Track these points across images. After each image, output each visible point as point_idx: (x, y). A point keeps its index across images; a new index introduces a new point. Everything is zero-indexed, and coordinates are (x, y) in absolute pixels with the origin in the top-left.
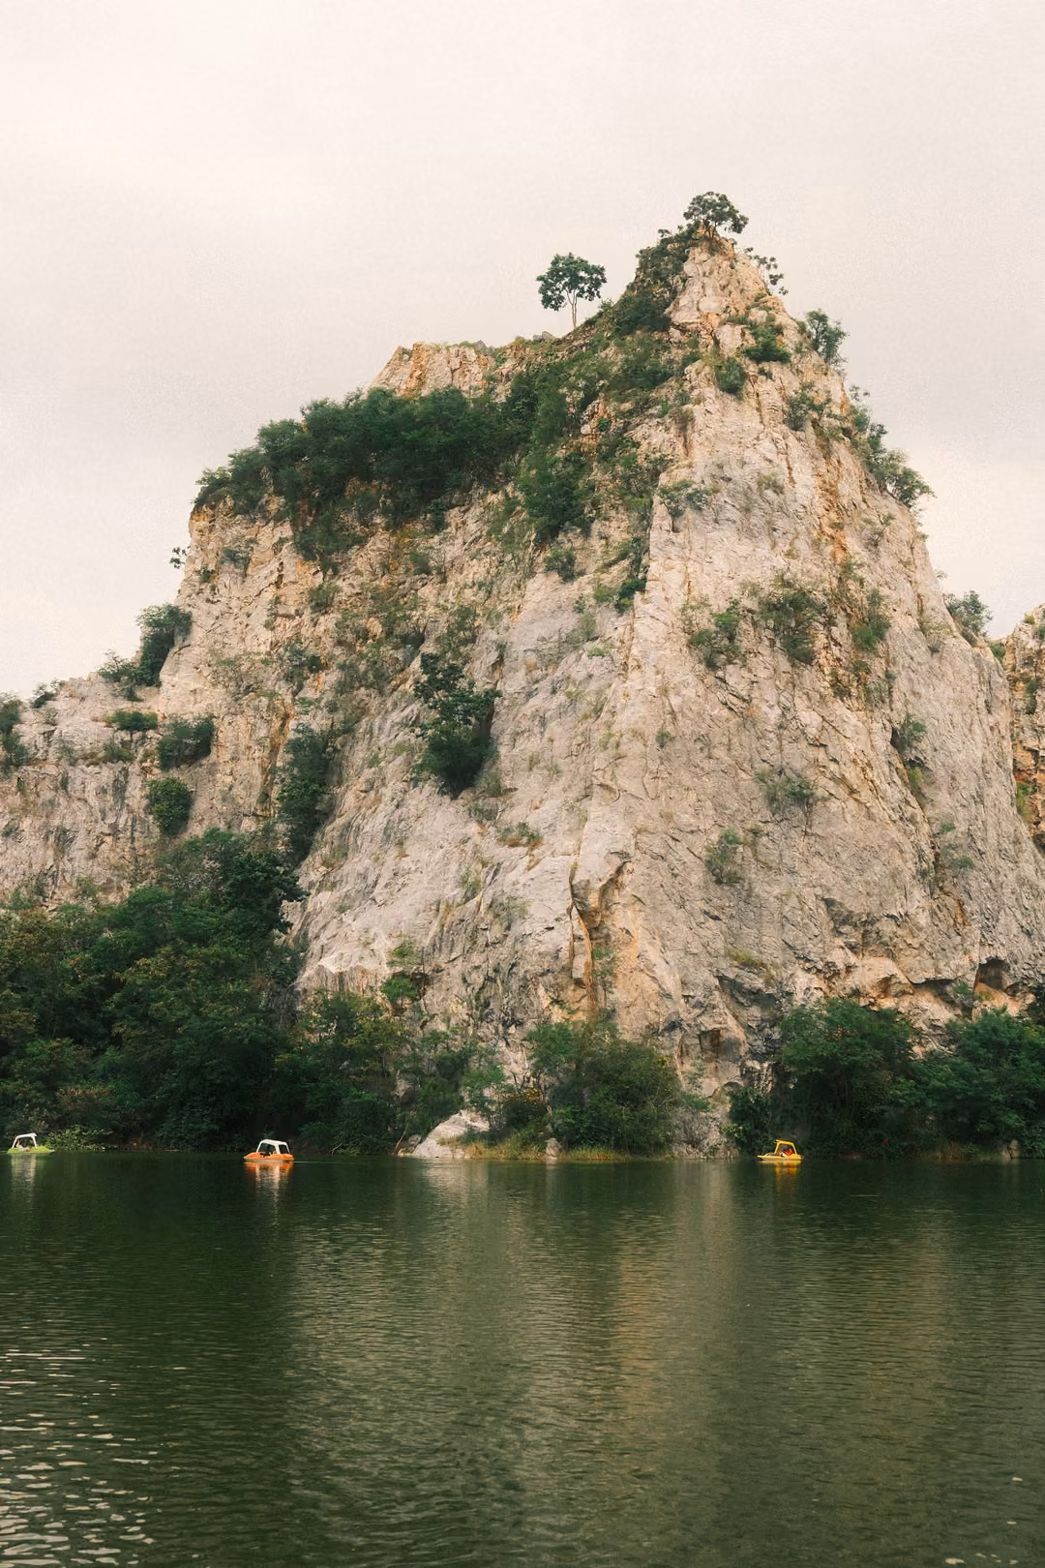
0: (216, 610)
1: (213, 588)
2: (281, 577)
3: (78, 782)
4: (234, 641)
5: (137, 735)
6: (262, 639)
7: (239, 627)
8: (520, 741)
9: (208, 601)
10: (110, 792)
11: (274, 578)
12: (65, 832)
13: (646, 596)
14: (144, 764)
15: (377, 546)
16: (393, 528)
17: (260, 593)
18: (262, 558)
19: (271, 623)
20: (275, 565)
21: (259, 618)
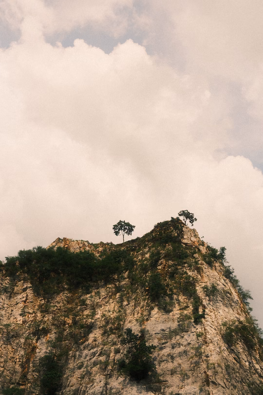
2: (27, 299)
4: (5, 319)
6: (18, 319)
7: (7, 314)
8: (163, 364)
11: (24, 299)
13: (206, 320)
15: (65, 295)
16: (69, 290)
17: (17, 304)
18: (17, 292)
19: (22, 314)
20: (25, 295)
21: (17, 312)
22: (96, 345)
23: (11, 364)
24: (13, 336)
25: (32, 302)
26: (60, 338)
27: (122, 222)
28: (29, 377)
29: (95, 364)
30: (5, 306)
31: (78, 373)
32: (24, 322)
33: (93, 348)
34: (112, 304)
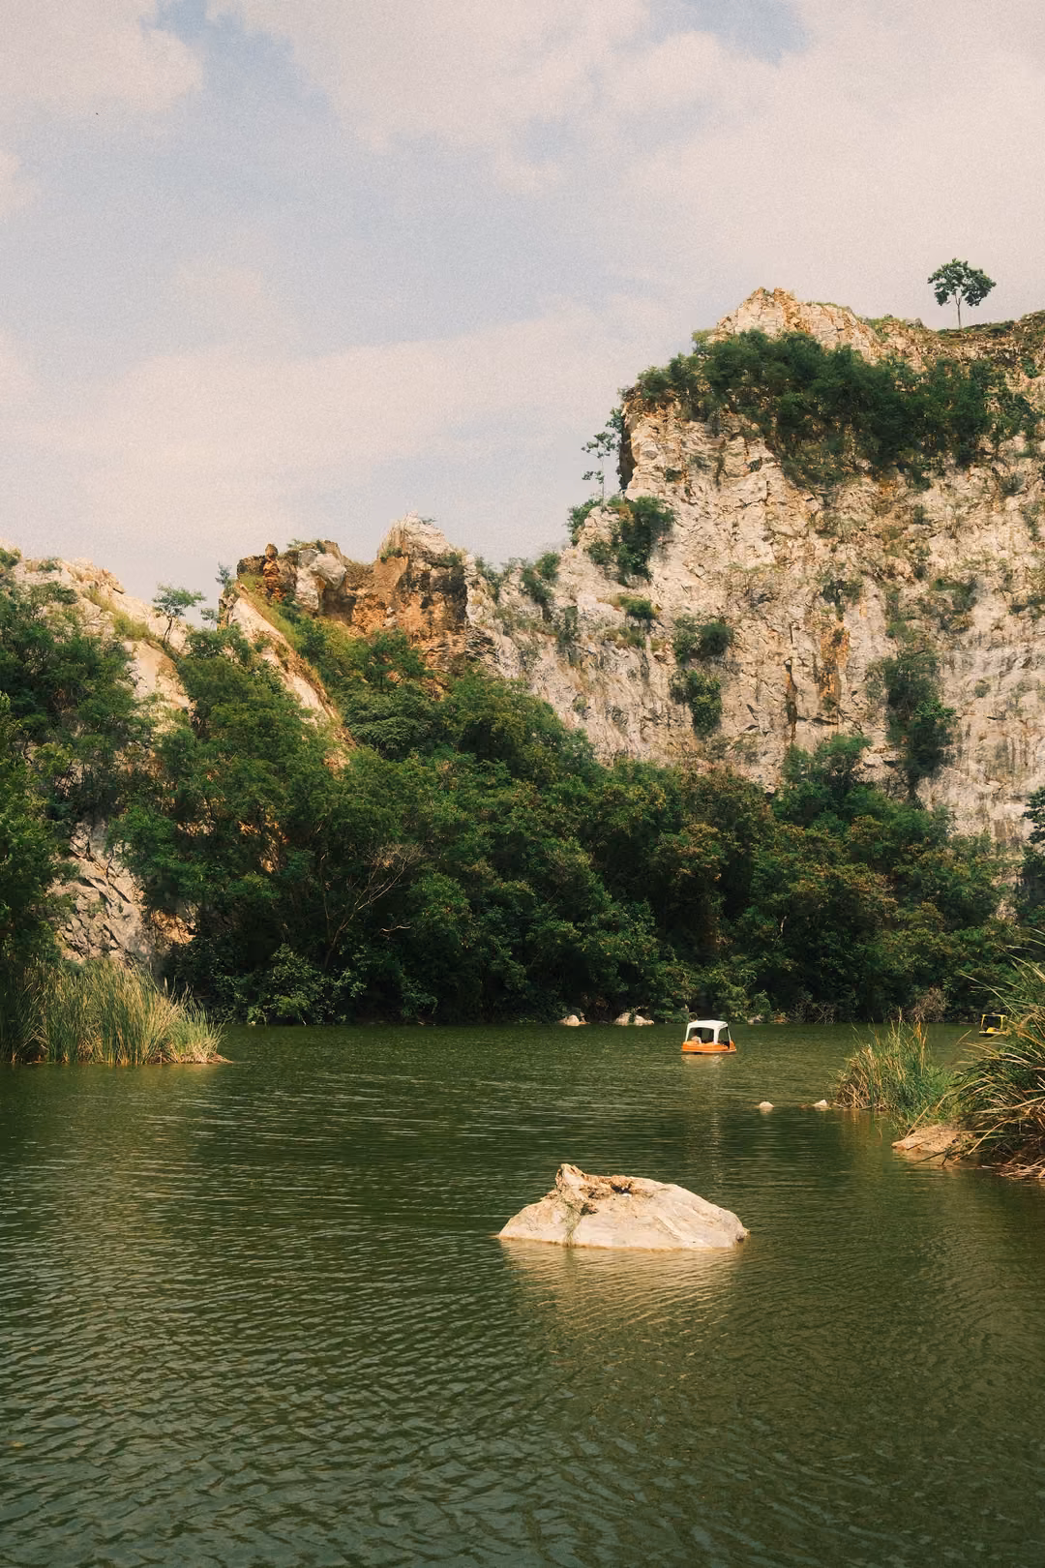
0: (696, 511)
1: (687, 491)
2: (769, 495)
3: (612, 662)
5: (644, 622)
6: (761, 551)
7: (724, 534)
9: (683, 500)
10: (639, 676)
11: (763, 494)
12: (620, 712)
14: (656, 653)
15: (864, 488)
16: (873, 474)
17: (746, 505)
18: (736, 471)
19: (770, 536)
20: (762, 483)
21: (752, 529)
22: (1003, 638)
23: (774, 668)
24: (762, 599)
25: (783, 504)
26: (892, 611)
27: (958, 264)
28: (845, 704)
29: (1023, 688)
30: (711, 509)
31: (983, 707)
32: (782, 561)
33: (995, 645)
34: (1004, 528)
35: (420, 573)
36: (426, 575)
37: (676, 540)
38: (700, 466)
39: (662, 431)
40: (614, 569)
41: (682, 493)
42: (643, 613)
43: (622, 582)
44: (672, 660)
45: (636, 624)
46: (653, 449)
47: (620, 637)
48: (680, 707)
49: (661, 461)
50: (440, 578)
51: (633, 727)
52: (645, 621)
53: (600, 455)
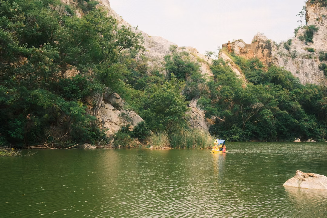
0: (324, 27)
1: (322, 23)
3: (305, 62)
9: (321, 25)
10: (311, 65)
12: (307, 73)
14: (315, 60)
35: (261, 45)
36: (262, 45)
37: (319, 34)
38: (324, 17)
39: (315, 9)
40: (305, 41)
41: (320, 23)
42: (312, 51)
43: (307, 44)
44: (318, 61)
45: (310, 54)
46: (313, 14)
47: (306, 57)
48: (321, 71)
49: (315, 17)
50: (265, 46)
51: (310, 76)
52: (312, 53)
53: (301, 17)
